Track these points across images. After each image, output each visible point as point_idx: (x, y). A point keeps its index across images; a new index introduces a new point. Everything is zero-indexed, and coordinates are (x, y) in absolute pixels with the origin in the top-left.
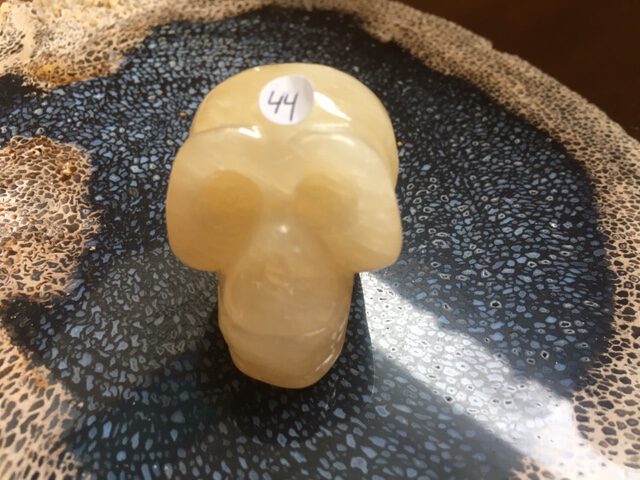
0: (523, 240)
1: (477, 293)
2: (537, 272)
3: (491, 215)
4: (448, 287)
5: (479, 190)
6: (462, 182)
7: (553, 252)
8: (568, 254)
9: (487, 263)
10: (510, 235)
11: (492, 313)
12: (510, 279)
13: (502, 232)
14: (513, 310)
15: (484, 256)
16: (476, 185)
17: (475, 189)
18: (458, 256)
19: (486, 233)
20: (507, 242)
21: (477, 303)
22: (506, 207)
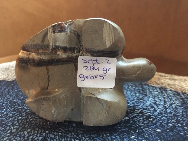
0: (21, 132)
1: (17, 114)
2: (8, 128)
3: (38, 130)
4: (24, 110)
5: (53, 133)
6: (60, 130)
7: (9, 136)
8: (5, 139)
9: (23, 119)
10: (26, 129)
11: (9, 114)
12: (13, 121)
13: (29, 128)
14: (5, 117)
15: (26, 120)
16: (56, 133)
17: (54, 132)
18: (31, 115)
19: (33, 125)
20: (24, 127)
21: (15, 112)
22: (38, 135)
